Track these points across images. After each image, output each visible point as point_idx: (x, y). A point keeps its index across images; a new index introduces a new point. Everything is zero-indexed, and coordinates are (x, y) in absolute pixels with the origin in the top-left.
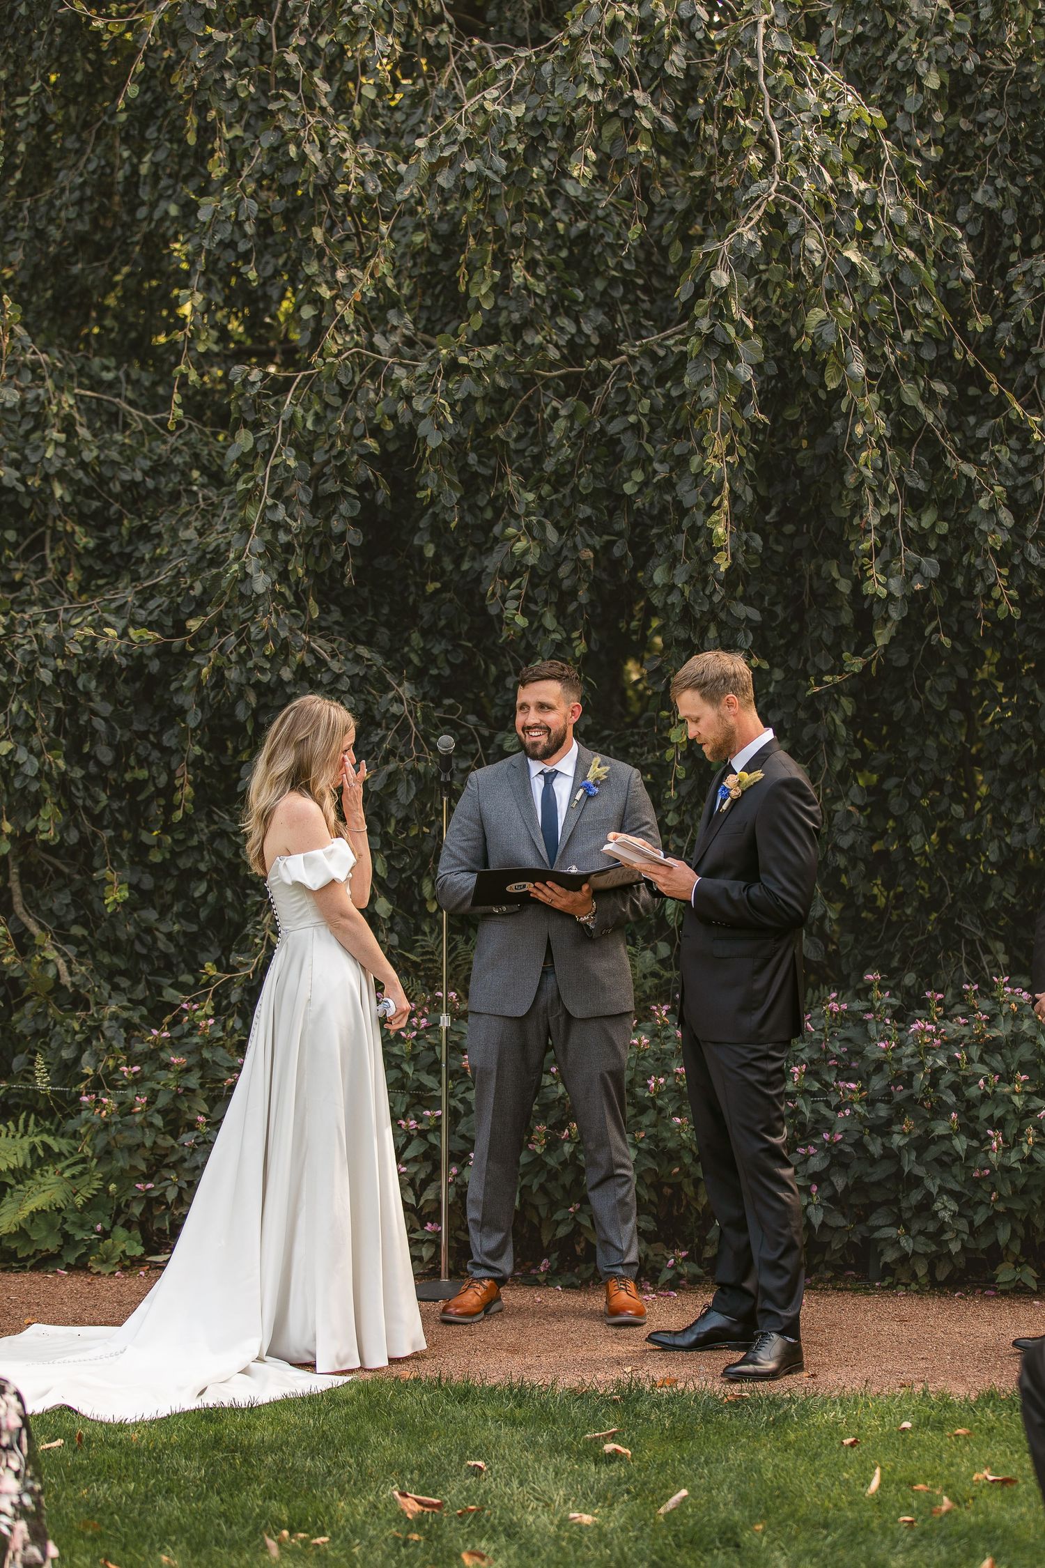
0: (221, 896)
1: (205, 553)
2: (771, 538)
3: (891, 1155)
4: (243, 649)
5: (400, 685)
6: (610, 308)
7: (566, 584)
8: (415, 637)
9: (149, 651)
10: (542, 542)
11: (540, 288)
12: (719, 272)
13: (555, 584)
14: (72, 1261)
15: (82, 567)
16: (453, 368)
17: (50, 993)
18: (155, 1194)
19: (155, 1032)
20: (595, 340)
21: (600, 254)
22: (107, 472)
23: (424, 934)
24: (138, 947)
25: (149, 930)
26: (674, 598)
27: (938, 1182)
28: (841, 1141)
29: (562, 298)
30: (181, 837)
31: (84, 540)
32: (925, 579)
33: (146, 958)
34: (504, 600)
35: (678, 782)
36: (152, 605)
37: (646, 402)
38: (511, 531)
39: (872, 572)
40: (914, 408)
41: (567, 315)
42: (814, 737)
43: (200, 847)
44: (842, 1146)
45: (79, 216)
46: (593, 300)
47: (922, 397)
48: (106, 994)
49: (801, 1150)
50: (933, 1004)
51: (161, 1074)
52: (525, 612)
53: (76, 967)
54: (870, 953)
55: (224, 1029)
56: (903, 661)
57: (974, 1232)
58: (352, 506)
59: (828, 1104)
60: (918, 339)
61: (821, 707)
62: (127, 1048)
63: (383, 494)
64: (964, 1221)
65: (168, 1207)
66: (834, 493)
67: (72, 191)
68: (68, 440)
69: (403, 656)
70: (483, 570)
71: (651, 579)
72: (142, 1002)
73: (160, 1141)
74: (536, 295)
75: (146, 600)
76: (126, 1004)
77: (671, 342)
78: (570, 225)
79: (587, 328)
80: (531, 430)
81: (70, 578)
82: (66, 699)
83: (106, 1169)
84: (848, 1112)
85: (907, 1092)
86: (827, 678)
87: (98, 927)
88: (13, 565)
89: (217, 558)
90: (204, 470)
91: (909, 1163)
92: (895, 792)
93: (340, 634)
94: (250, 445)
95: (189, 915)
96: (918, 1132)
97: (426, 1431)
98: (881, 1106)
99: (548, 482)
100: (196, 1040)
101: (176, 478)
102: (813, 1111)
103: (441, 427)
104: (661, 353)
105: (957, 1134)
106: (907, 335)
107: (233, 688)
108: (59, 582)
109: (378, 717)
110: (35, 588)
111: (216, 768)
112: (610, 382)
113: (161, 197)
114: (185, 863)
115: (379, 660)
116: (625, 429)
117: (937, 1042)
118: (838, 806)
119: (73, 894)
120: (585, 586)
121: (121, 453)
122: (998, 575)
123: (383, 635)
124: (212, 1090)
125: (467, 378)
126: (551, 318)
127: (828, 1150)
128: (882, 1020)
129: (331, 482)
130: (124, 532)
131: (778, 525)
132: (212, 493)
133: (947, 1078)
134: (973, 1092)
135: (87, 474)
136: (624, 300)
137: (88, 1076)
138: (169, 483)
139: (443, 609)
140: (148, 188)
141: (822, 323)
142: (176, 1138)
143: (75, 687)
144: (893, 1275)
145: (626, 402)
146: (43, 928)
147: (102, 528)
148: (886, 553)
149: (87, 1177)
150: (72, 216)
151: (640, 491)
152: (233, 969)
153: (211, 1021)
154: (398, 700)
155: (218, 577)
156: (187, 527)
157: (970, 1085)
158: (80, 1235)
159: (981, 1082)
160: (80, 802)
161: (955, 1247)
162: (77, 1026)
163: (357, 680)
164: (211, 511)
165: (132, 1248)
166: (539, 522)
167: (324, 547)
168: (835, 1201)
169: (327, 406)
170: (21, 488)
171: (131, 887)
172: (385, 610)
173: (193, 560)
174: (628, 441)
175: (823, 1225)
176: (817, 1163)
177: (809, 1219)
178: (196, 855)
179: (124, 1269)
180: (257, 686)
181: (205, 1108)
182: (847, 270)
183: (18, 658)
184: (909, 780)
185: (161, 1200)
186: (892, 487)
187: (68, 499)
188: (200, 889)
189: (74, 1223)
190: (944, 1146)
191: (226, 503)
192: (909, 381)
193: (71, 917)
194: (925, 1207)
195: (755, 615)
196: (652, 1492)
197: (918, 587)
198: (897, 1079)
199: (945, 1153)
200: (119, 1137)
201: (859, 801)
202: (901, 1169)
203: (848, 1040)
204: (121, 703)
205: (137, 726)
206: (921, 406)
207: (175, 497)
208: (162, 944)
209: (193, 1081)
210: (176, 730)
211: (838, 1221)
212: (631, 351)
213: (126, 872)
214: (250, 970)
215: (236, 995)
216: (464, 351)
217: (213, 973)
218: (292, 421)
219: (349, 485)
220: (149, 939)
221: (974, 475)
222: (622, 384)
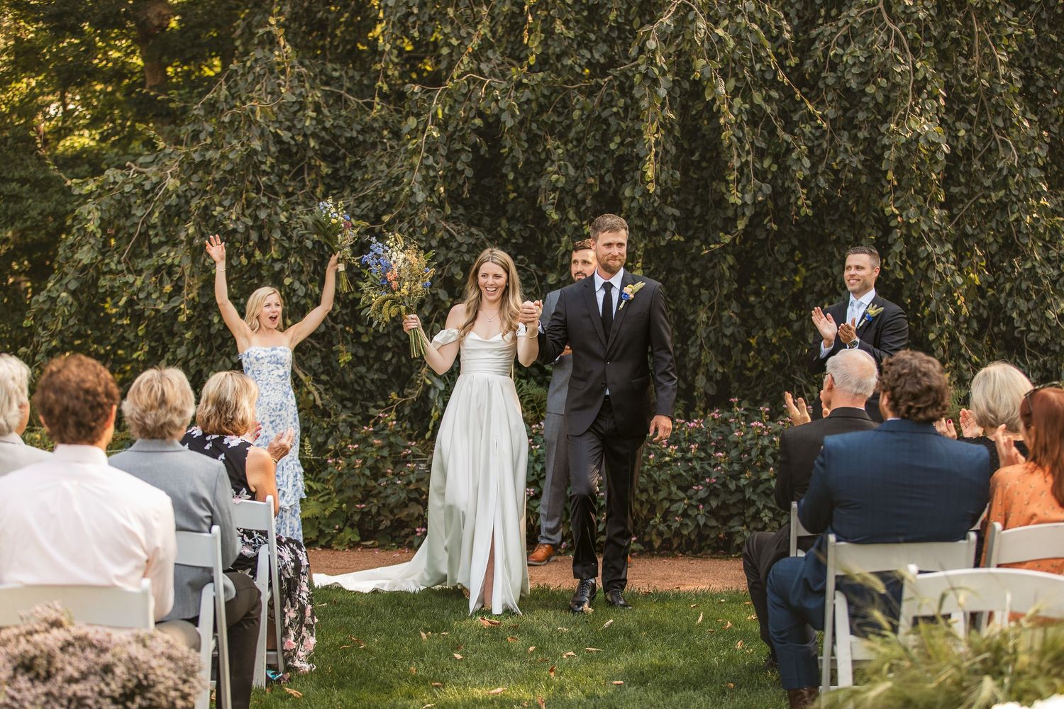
0: (399, 360)
1: (391, 178)
3: (740, 490)
6: (610, 42)
7: (580, 196)
8: (504, 223)
10: (566, 175)
11: (571, 35)
12: (650, 41)
13: (574, 196)
14: (324, 544)
15: (324, 184)
16: (519, 85)
18: (366, 510)
19: (365, 428)
22: (337, 132)
24: (356, 386)
25: (362, 377)
26: (634, 204)
27: (763, 503)
28: (715, 483)
29: (583, 39)
31: (325, 170)
32: (764, 195)
33: (360, 392)
34: (546, 205)
36: (363, 206)
37: (623, 101)
38: (550, 169)
39: (734, 191)
40: (760, 105)
41: (586, 48)
42: (712, 276)
44: (715, 485)
46: (600, 39)
47: (764, 100)
48: (339, 410)
49: (695, 488)
51: (369, 449)
52: (557, 212)
53: (324, 395)
54: (747, 392)
55: (401, 427)
58: (468, 156)
59: (709, 465)
60: (763, 69)
61: (716, 261)
62: (351, 436)
63: (484, 150)
65: (373, 517)
68: (317, 115)
69: (498, 232)
70: (538, 188)
71: (624, 193)
72: (359, 414)
73: (369, 483)
74: (568, 38)
75: (361, 203)
76: (350, 415)
79: (597, 55)
81: (318, 190)
83: (341, 498)
84: (719, 468)
85: (748, 458)
86: (712, 246)
87: (335, 375)
88: (288, 183)
89: (397, 181)
90: (390, 132)
91: (749, 494)
93: (463, 221)
94: (415, 125)
95: (382, 370)
96: (754, 478)
98: (735, 465)
99: (571, 143)
100: (386, 432)
101: (375, 135)
102: (701, 468)
103: (513, 115)
104: (630, 76)
106: (757, 67)
108: (312, 192)
110: (300, 196)
112: (603, 89)
114: (381, 342)
115: (483, 235)
116: (611, 115)
117: (766, 433)
118: (725, 313)
119: (322, 358)
120: (590, 196)
121: (345, 122)
122: (802, 192)
123: (487, 221)
124: (395, 457)
125: (527, 90)
126: (577, 50)
127: (708, 487)
128: (739, 422)
129: (457, 143)
130: (347, 165)
132: (394, 143)
135: (327, 133)
136: (619, 38)
137: (331, 450)
138: (371, 138)
139: (519, 207)
141: (704, 66)
142: (376, 481)
145: (612, 100)
146: (306, 375)
147: (334, 162)
148: (744, 181)
149: (331, 502)
151: (618, 147)
152: (406, 396)
153: (394, 423)
155: (398, 193)
156: (381, 163)
158: (327, 531)
162: (325, 426)
163: (471, 246)
164: (393, 155)
165: (354, 538)
166: (565, 164)
167: (454, 177)
168: (712, 513)
169: (455, 101)
170: (292, 142)
171: (352, 355)
172: (488, 207)
173: (385, 182)
174: (612, 120)
175: (705, 525)
176: (702, 493)
177: (698, 522)
178: (386, 339)
179: (350, 548)
181: (391, 467)
182: (717, 39)
183: (294, 235)
185: (369, 513)
186: (747, 147)
187: (317, 147)
188: (388, 357)
189: (324, 525)
190: (766, 485)
192: (757, 91)
193: (321, 370)
194: (756, 516)
195: (677, 213)
197: (760, 198)
198: (744, 452)
199: (768, 489)
200: (347, 481)
201: (736, 311)
202: (745, 497)
203: (721, 432)
206: (763, 104)
207: (374, 145)
208: (369, 384)
209: (385, 453)
211: (713, 523)
212: (615, 73)
213: (350, 347)
214: (414, 397)
215: (407, 411)
216: (526, 76)
217: (396, 398)
218: (436, 113)
219: (466, 145)
220: (361, 382)
221: (790, 140)
222: (609, 91)
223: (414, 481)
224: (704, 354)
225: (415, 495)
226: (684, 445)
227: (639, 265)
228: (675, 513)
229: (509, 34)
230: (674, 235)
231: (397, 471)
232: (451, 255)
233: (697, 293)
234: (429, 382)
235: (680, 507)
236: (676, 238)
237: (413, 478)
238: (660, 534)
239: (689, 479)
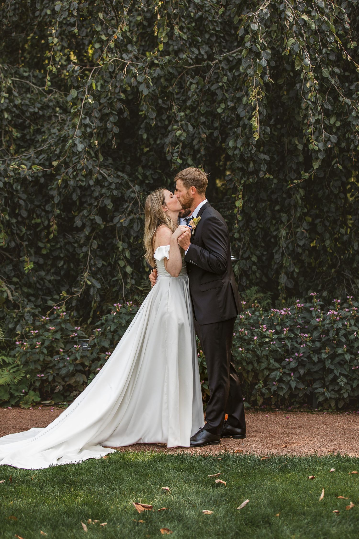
0: (69, 266)
1: (60, 137)
2: (273, 130)
3: (321, 361)
4: (75, 173)
5: (134, 186)
6: (211, 45)
7: (196, 147)
8: (140, 169)
9: (40, 175)
10: (187, 132)
11: (185, 37)
12: (254, 24)
13: (192, 147)
14: (14, 404)
15: (16, 144)
16: (152, 65)
17: (4, 303)
18: (45, 378)
19: (44, 318)
20: (205, 57)
21: (207, 24)
22: (24, 108)
23: (144, 280)
24: (38, 286)
25: (42, 279)
26: (237, 152)
27: (339, 371)
28: (302, 356)
29: (193, 41)
30: (53, 244)
31: (16, 134)
32: (332, 143)
33: (41, 289)
34: (172, 153)
35: (239, 221)
36: (41, 157)
37: (226, 78)
38: (175, 127)
39: (313, 140)
40: (327, 78)
41: (195, 47)
42: (289, 204)
43: (61, 248)
44: (303, 358)
45: (14, 15)
46: (204, 42)
47: (330, 74)
48: (26, 303)
49: (287, 360)
50: (336, 304)
51: (46, 334)
52: (181, 158)
53: (14, 293)
54: (310, 284)
55: (70, 316)
56: (322, 175)
57: (353, 390)
58: (115, 118)
59: (297, 342)
60: (328, 52)
61: (292, 193)
62: (33, 323)
63: (126, 114)
64: (349, 386)
65: (50, 383)
66: (296, 111)
67: (11, 5)
68: (9, 96)
69: (135, 176)
70: (165, 143)
71: (228, 145)
72: (39, 306)
73: (46, 359)
74: (184, 39)
75: (39, 155)
76: (33, 307)
77: (234, 55)
78: (195, 14)
79: (203, 52)
80: (182, 91)
81: (11, 148)
82: (8, 192)
83: (26, 369)
84: (304, 345)
85: (327, 337)
86: (295, 181)
87: (23, 278)
89: (64, 139)
90: (61, 108)
91: (328, 364)
92: (319, 224)
93: (112, 168)
94: (76, 95)
95: (57, 273)
96: (331, 352)
97: (146, 474)
98: (316, 343)
99: (189, 109)
100: (59, 320)
101: (50, 111)
102: (291, 345)
103: (148, 87)
104: (231, 59)
105: (346, 353)
106: (324, 51)
107: (71, 188)
108: (7, 150)
109: (126, 198)
111: (66, 219)
112: (212, 70)
113: (44, 7)
114: (56, 254)
115: (126, 177)
116: (218, 88)
117: (338, 318)
118: (299, 230)
119: (13, 266)
120: (203, 148)
121: (30, 102)
123: (128, 168)
124: (65, 339)
125: (158, 69)
126: (189, 48)
127: (297, 359)
128: (317, 310)
129: (107, 108)
130: (31, 131)
131: (275, 125)
132: (64, 116)
133: (342, 332)
134: (352, 337)
135: (17, 109)
136: (216, 42)
137: (19, 334)
138: (47, 113)
139: (150, 158)
140: (39, 4)
141: (293, 44)
142: (52, 357)
143: (12, 188)
144: (322, 406)
145: (218, 78)
146: (2, 279)
147: (23, 130)
148: (317, 133)
149: (19, 372)
150: (11, 15)
151: (224, 111)
152: (73, 294)
153: (65, 313)
154: (134, 192)
155: (64, 146)
156: (54, 128)
157: (351, 335)
158: (16, 394)
159: (355, 333)
160: (15, 231)
161: (346, 396)
162: (14, 316)
163: (118, 185)
164: (63, 122)
165: (36, 398)
166: (186, 123)
167: (105, 134)
168: (300, 378)
169: (105, 81)
171: (35, 263)
172: (129, 159)
173: (56, 140)
174: (219, 92)
175: (296, 388)
176: (293, 365)
177: (290, 386)
178: (59, 251)
179: (33, 406)
180: (81, 187)
181: (63, 346)
182: (303, 23)
184: (324, 220)
185: (47, 380)
186: (319, 108)
187: (10, 118)
188: (61, 264)
189: (14, 390)
190: (341, 358)
191: (68, 119)
192: (325, 68)
193: (13, 274)
194: (334, 380)
195: (267, 158)
196: (235, 500)
197: (329, 146)
198: (323, 332)
199: (342, 360)
200: (31, 357)
201: (306, 228)
202: (325, 367)
203: (304, 318)
204: (30, 194)
205: (37, 203)
206: (330, 77)
207: (50, 118)
209: (58, 336)
210: (50, 204)
211: (301, 386)
212: (220, 58)
213: (33, 258)
214: (79, 294)
215: (74, 304)
216: (156, 58)
217: (65, 295)
218: (91, 86)
219: (114, 110)
220: (42, 282)
221: (350, 103)
222: (217, 71)
223: (79, 358)
224: (285, 259)
225: (80, 368)
226: (278, 328)
227: (240, 196)
228: (274, 379)
229: (141, 41)
230: (265, 174)
231: (67, 349)
232: (104, 191)
233: (278, 216)
234: (89, 283)
235: (277, 374)
236: (267, 176)
237: (78, 355)
238: (262, 395)
239: (282, 353)
